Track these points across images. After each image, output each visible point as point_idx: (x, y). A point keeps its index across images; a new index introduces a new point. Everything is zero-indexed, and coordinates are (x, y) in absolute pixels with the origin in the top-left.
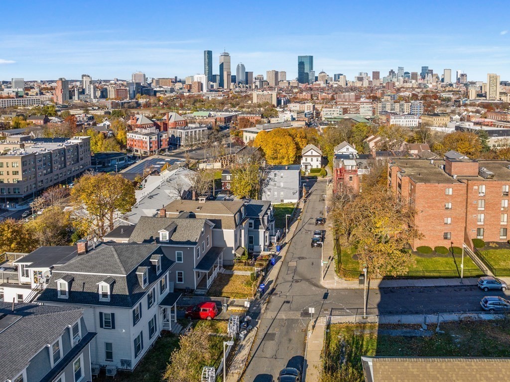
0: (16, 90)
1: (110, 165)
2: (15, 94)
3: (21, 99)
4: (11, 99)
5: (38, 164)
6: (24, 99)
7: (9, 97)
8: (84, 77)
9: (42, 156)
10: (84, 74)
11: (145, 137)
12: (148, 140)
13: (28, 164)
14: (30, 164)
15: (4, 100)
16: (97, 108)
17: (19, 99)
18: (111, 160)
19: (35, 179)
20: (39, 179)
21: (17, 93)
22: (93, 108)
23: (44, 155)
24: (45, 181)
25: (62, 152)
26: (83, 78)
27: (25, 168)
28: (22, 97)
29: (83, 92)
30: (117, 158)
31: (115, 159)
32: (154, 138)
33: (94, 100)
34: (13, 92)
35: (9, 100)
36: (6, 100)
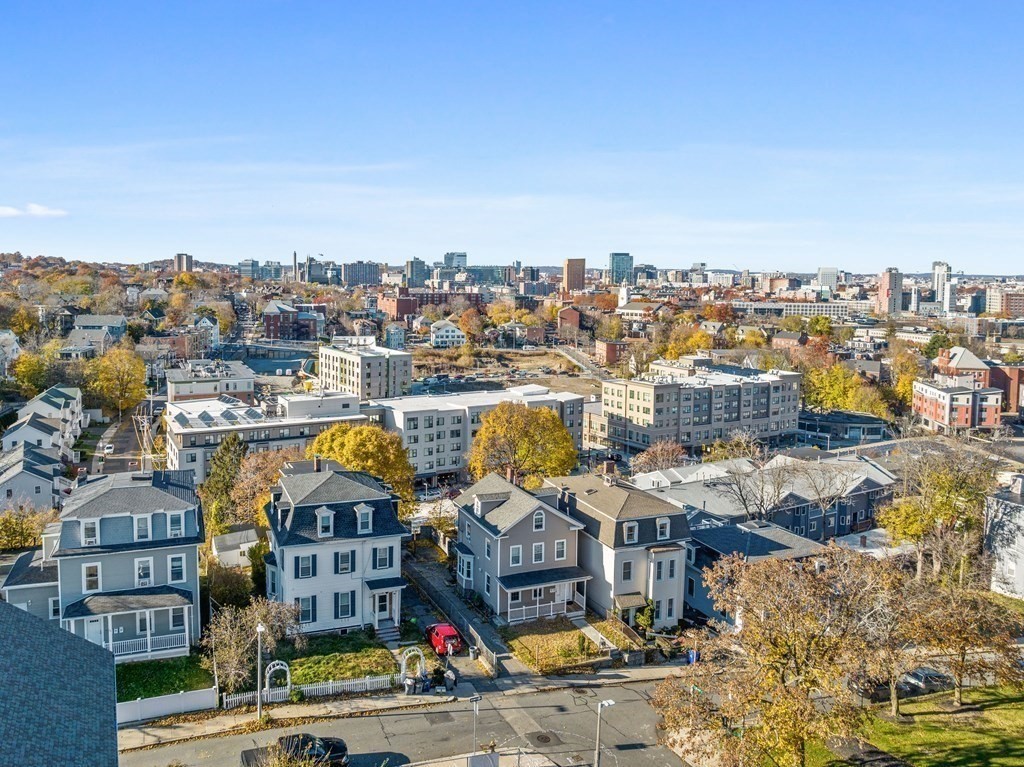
0: (818, 288)
1: (847, 437)
2: (815, 295)
3: (824, 304)
4: (809, 304)
5: (683, 403)
6: (828, 305)
7: (805, 301)
8: (937, 267)
9: (692, 392)
10: (938, 261)
11: (943, 394)
12: (947, 402)
13: (665, 400)
14: (668, 400)
15: (796, 304)
16: (925, 329)
17: (820, 304)
18: (851, 428)
19: (676, 427)
20: (683, 429)
21: (819, 294)
22: (916, 329)
23: (698, 391)
24: (693, 436)
25: (734, 393)
26: (934, 269)
27: (660, 405)
28: (826, 301)
29: (931, 297)
30: (863, 426)
31: (859, 428)
32: (963, 400)
33: (950, 314)
34: (813, 291)
35: (805, 304)
36: (800, 304)
